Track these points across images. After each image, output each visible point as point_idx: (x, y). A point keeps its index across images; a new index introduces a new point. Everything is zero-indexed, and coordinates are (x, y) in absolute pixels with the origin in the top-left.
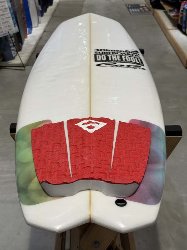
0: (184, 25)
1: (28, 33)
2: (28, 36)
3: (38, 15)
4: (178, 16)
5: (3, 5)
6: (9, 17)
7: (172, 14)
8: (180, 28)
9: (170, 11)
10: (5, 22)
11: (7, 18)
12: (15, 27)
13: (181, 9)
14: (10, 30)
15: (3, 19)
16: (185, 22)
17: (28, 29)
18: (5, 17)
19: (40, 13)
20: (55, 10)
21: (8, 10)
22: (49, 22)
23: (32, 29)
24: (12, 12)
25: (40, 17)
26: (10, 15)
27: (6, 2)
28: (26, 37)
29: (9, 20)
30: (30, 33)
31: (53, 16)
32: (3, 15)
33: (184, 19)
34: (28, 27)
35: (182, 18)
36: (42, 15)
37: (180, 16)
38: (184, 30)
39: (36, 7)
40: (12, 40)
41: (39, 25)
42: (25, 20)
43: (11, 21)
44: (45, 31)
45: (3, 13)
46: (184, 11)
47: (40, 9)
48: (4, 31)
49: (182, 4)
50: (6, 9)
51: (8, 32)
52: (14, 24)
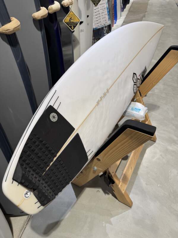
1: (114, 23)
2: (114, 25)
3: (121, 11)
5: (103, 6)
6: (106, 14)
10: (104, 18)
11: (105, 15)
12: (109, 21)
14: (106, 23)
15: (102, 16)
17: (114, 21)
18: (104, 14)
19: (122, 9)
20: (131, 7)
22: (127, 15)
23: (116, 21)
24: (108, 10)
25: (122, 12)
27: (105, 4)
28: (113, 26)
29: (106, 17)
30: (115, 23)
31: (130, 11)
32: (103, 13)
34: (115, 20)
36: (123, 11)
39: (121, 5)
40: (106, 29)
41: (121, 17)
42: (114, 14)
44: (124, 22)
45: (103, 12)
47: (122, 7)
48: (102, 23)
50: (105, 8)
51: (105, 24)
52: (109, 19)
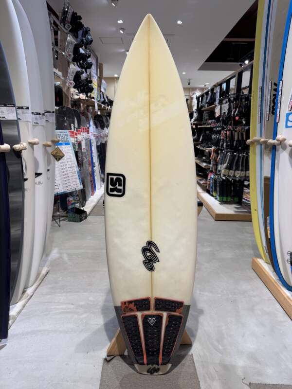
0: (211, 190)
4: (206, 183)
7: (201, 182)
8: (208, 192)
9: (200, 180)
10: (74, 182)
11: (75, 178)
12: (81, 185)
13: (209, 178)
14: (77, 187)
15: (72, 179)
16: (212, 188)
21: (77, 173)
24: (79, 174)
26: (77, 176)
32: (72, 176)
33: (211, 185)
35: (209, 184)
36: (104, 182)
37: (208, 183)
38: (211, 193)
39: (100, 175)
41: (101, 188)
42: (93, 182)
43: (78, 181)
46: (211, 179)
47: (103, 177)
48: (72, 188)
49: (209, 175)
50: (75, 172)
51: (75, 189)
52: (80, 183)
